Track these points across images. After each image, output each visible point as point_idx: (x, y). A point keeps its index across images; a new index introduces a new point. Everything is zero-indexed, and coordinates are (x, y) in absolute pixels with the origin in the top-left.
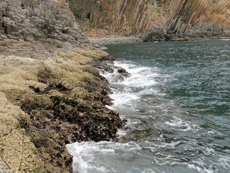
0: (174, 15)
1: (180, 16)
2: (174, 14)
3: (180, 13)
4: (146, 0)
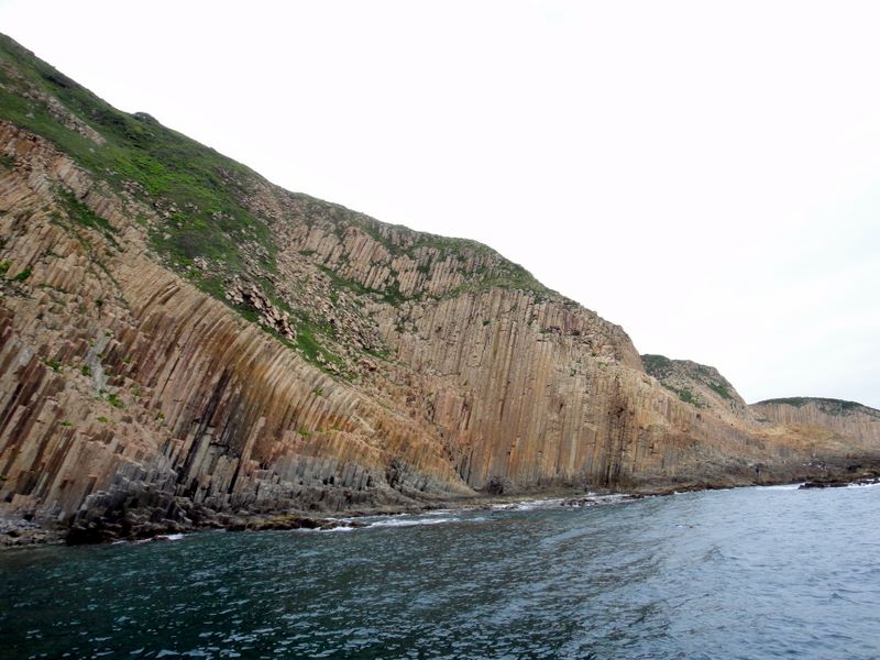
0: (182, 424)
1: (206, 429)
2: (181, 419)
3: (203, 419)
4: (53, 353)
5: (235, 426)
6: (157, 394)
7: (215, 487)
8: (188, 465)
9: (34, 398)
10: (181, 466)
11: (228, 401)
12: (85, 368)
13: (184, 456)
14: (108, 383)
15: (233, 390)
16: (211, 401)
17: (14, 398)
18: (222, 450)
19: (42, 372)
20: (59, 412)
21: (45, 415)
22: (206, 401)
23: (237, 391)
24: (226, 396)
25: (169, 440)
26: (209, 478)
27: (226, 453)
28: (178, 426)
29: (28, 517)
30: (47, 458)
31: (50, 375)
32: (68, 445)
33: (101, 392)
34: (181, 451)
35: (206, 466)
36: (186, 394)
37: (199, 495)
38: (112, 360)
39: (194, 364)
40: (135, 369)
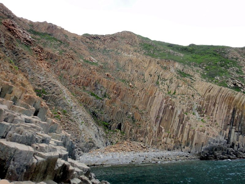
0: (224, 126)
1: (232, 127)
2: (223, 124)
3: (230, 123)
4: (185, 111)
5: (242, 125)
6: (214, 118)
7: (241, 145)
8: (229, 138)
9: (183, 122)
10: (227, 138)
11: (237, 117)
12: (193, 113)
13: (227, 136)
14: (200, 116)
15: (238, 114)
16: (231, 118)
17: (179, 123)
18: (240, 133)
19: (184, 116)
20: (190, 125)
21: (187, 126)
22: (230, 118)
23: (240, 114)
24: (236, 116)
25: (221, 131)
26: (237, 142)
27: (241, 134)
28: (223, 127)
29: (189, 152)
30: (190, 137)
31: (186, 116)
32: (194, 134)
33: (199, 119)
34: (226, 134)
35: (235, 138)
36: (223, 117)
37: (236, 148)
38: (199, 110)
39: (223, 108)
40: (206, 112)
